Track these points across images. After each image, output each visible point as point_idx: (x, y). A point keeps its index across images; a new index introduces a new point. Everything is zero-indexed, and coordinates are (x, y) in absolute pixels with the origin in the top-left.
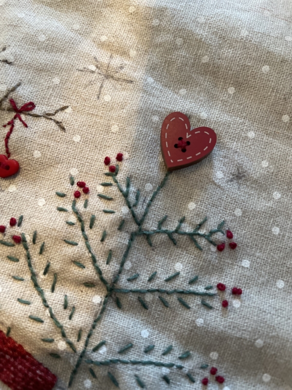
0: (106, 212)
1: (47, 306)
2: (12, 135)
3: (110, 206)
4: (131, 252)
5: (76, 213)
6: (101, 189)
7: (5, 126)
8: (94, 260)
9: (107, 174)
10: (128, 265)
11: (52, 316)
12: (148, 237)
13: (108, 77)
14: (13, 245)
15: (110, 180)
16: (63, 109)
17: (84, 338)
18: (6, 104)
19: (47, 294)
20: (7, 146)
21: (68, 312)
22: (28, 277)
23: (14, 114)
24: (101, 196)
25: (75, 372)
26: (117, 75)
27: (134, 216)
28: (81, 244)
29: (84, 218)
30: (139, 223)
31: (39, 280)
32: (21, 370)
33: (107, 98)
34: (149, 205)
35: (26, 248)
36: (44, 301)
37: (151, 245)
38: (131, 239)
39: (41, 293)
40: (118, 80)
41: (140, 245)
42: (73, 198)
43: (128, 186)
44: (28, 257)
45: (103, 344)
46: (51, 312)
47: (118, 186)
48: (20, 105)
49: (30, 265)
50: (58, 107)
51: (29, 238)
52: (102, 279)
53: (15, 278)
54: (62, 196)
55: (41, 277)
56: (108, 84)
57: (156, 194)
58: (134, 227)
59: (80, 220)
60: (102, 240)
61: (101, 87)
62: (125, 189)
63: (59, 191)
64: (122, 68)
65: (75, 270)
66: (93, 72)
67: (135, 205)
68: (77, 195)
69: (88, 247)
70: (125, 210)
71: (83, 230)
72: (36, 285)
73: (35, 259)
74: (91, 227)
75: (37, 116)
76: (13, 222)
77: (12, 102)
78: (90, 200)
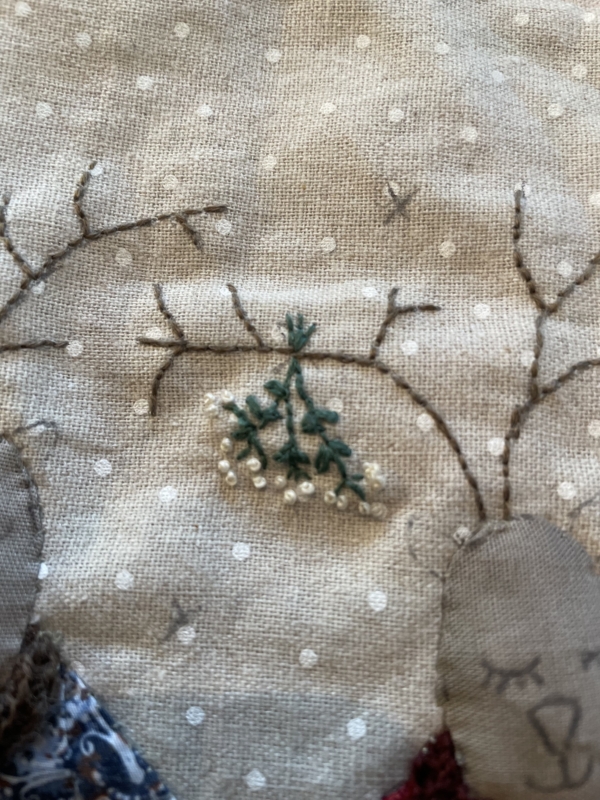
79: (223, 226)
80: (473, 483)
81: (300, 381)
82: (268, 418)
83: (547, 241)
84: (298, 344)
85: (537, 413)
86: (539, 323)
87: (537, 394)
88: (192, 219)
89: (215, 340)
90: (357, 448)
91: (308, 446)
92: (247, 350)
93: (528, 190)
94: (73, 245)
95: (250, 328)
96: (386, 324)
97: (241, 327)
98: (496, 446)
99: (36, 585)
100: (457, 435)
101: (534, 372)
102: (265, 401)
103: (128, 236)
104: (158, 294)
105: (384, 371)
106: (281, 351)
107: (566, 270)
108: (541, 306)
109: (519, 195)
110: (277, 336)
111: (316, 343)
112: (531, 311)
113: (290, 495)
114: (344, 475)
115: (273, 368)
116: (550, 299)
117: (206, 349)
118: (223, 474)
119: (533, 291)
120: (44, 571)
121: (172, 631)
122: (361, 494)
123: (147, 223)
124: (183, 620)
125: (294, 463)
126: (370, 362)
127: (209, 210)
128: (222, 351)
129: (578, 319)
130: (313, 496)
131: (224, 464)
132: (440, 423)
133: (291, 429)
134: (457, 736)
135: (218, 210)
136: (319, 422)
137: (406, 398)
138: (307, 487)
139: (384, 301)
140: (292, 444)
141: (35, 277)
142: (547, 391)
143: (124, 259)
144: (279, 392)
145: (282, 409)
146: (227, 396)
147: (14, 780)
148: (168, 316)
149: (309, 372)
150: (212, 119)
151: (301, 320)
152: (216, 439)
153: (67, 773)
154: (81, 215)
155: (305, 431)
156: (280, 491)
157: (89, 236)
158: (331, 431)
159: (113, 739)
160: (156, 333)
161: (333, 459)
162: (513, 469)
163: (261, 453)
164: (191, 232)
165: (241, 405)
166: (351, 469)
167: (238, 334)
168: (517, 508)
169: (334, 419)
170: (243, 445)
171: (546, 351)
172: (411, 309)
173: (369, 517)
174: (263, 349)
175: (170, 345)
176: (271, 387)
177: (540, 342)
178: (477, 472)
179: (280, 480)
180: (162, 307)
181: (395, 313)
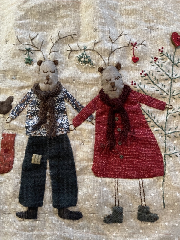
0: (164, 62)
1: (159, 87)
2: (134, 51)
3: (164, 61)
4: (173, 69)
5: (157, 65)
6: (160, 58)
7: (131, 50)
8: (166, 73)
9: (161, 53)
10: (174, 73)
11: (161, 89)
12: (176, 64)
13: (151, 29)
14: (145, 77)
15: (162, 55)
16: (144, 41)
17: (169, 91)
18: (130, 44)
19: (157, 85)
20: (134, 55)
21: (164, 87)
22: (151, 82)
23: (133, 46)
24: (161, 59)
25: (170, 100)
26: (153, 28)
27: (171, 61)
28: (161, 71)
29: (159, 65)
30: (173, 62)
31: (154, 82)
32: (157, 103)
33: (153, 35)
34: (174, 58)
35: (148, 76)
36: (157, 86)
37: (178, 66)
38: (173, 67)
39: (156, 85)
40: (154, 29)
41: (175, 67)
42: (154, 62)
43: (167, 54)
44: (150, 78)
45: (175, 91)
46: (160, 88)
47: (165, 55)
48: (134, 44)
49: (151, 80)
50: (142, 41)
51: (148, 74)
52: (170, 77)
53: (148, 84)
54: (151, 62)
55: (154, 81)
56: (152, 31)
57: (174, 54)
58: (172, 64)
59: (159, 66)
60: (166, 69)
61: (151, 33)
62: (167, 55)
63: (150, 61)
64: (154, 26)
65: (162, 77)
66: (147, 29)
67: (171, 58)
68: (155, 61)
69: (163, 71)
70: (169, 60)
71: (160, 68)
72: (154, 84)
73: (151, 78)
74: (162, 67)
75: (138, 45)
76: (143, 72)
77: (132, 43)
78: (159, 61)
79: (76, 36)
80: (105, 62)
81: (85, 53)
82: (82, 57)
83: (113, 35)
84: (85, 49)
85: (112, 54)
86: (112, 44)
87: (112, 52)
88: (72, 36)
89: (76, 50)
90: (92, 60)
91: (87, 60)
92: (79, 50)
93: (111, 28)
94: (59, 40)
95: (80, 48)
96: (95, 45)
97: (79, 48)
98: (107, 58)
99: (58, 77)
100: (103, 57)
101: (111, 50)
102: (81, 56)
103: (65, 38)
104: (69, 45)
105: (95, 51)
106: (83, 50)
107: (115, 38)
108: (112, 42)
109: (110, 29)
110: (82, 48)
111: (87, 49)
112: (111, 43)
113: (85, 66)
114: (91, 63)
115: (82, 52)
116: (113, 41)
117: (74, 51)
118: (77, 65)
119: (111, 40)
120: (59, 76)
121: (73, 81)
122: (93, 65)
123: (67, 36)
124: (74, 80)
125: (85, 62)
126: (93, 50)
127: (74, 34)
128: (76, 51)
129: (116, 44)
130: (87, 66)
131: (77, 63)
132: (101, 56)
133: (85, 59)
134: (103, 89)
135: (76, 34)
136: (87, 57)
137: (97, 54)
138: (87, 65)
139: (94, 42)
140: (85, 60)
141: (55, 44)
142: (113, 52)
143: (64, 41)
144: (83, 54)
145: (83, 56)
146: (77, 56)
147: (58, 97)
148: (70, 47)
149: (86, 52)
150: (74, 23)
151: (85, 46)
152: (76, 61)
153: (63, 96)
154: (59, 36)
155: (86, 58)
156: (84, 66)
157: (60, 39)
158: (89, 58)
159: (68, 92)
160: (69, 49)
161: (90, 61)
162: (109, 60)
163: (81, 62)
164: (72, 37)
165: (79, 56)
166: (92, 62)
167: (78, 49)
168: (110, 65)
169: (89, 57)
170: (79, 61)
171: (113, 47)
172: (97, 43)
173: (94, 68)
174: (81, 50)
175: (70, 50)
176: (82, 54)
177: (112, 46)
178: (105, 61)
179: (84, 64)
180: (69, 47)
181: (96, 43)
